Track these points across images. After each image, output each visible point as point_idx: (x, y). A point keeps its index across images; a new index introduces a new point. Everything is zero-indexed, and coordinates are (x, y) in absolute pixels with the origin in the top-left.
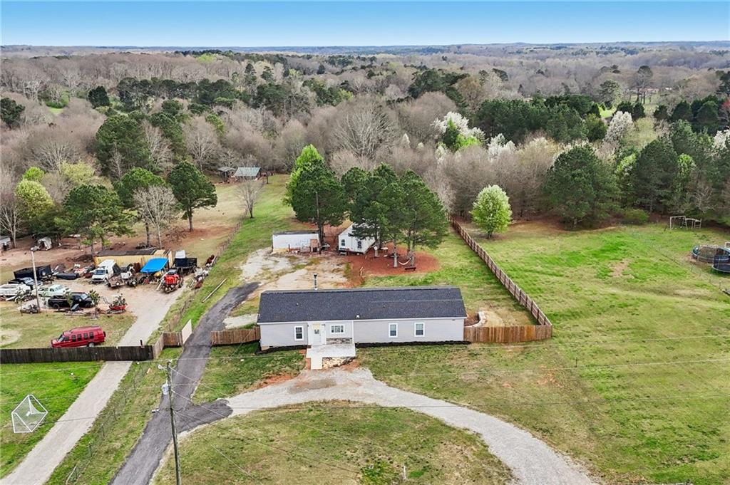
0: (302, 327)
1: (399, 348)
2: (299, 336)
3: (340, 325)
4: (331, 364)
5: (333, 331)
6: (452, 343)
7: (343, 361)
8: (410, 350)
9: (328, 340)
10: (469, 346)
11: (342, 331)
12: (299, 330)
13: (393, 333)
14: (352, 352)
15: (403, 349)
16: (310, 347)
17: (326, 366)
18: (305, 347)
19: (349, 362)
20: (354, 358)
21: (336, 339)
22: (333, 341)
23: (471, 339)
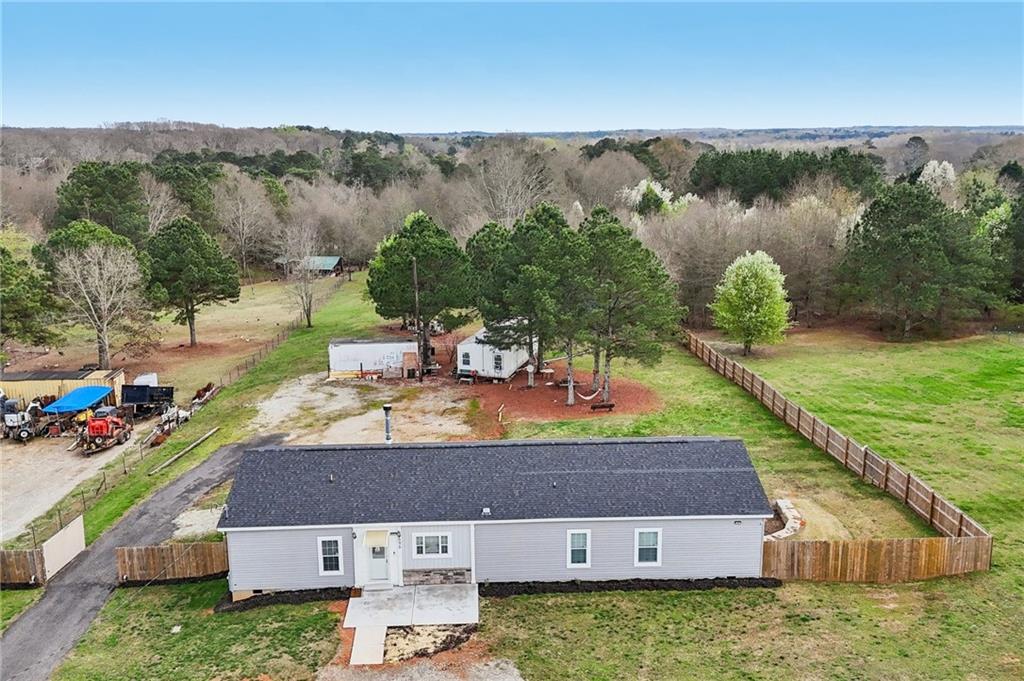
0: (339, 539)
1: (594, 598)
2: (331, 564)
3: (440, 534)
4: (408, 646)
5: (420, 551)
6: (732, 583)
7: (442, 636)
8: (625, 603)
9: (408, 573)
10: (779, 592)
11: (445, 550)
12: (330, 547)
13: (579, 556)
14: (467, 609)
15: (605, 601)
16: (358, 592)
17: (393, 654)
18: (345, 594)
19: (459, 640)
20: (474, 629)
21: (427, 573)
22: (422, 578)
23: (782, 574)
